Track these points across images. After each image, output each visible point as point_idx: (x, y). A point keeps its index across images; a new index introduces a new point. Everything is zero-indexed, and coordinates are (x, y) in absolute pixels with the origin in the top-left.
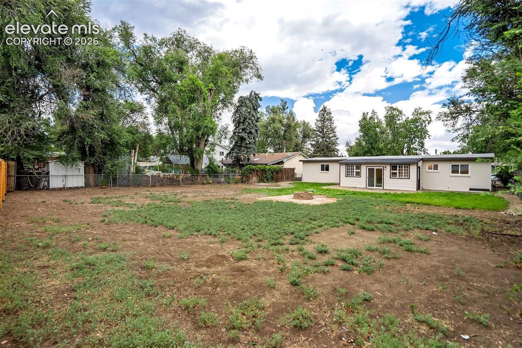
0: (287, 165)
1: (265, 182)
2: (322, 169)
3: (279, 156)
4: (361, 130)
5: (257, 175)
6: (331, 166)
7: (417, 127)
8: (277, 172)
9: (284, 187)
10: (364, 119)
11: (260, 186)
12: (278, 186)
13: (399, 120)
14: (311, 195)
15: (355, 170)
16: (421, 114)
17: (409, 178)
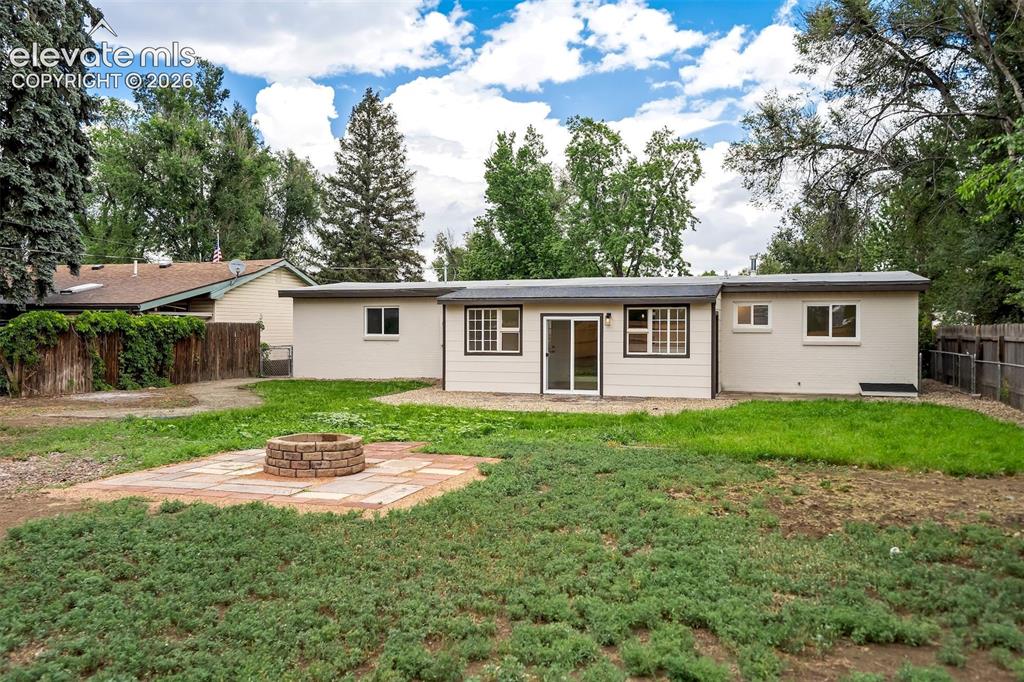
0: (227, 312)
1: (124, 388)
2: (373, 328)
3: (191, 276)
4: (491, 196)
5: (85, 356)
6: (407, 314)
7: (660, 191)
8: (182, 340)
9: (218, 410)
10: (503, 154)
11: (95, 405)
12: (189, 405)
13: (611, 164)
14: (356, 450)
15: (500, 330)
16: (669, 149)
17: (688, 356)
